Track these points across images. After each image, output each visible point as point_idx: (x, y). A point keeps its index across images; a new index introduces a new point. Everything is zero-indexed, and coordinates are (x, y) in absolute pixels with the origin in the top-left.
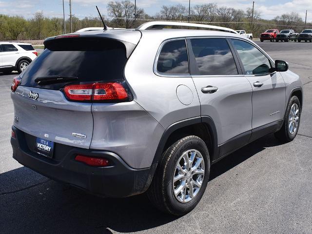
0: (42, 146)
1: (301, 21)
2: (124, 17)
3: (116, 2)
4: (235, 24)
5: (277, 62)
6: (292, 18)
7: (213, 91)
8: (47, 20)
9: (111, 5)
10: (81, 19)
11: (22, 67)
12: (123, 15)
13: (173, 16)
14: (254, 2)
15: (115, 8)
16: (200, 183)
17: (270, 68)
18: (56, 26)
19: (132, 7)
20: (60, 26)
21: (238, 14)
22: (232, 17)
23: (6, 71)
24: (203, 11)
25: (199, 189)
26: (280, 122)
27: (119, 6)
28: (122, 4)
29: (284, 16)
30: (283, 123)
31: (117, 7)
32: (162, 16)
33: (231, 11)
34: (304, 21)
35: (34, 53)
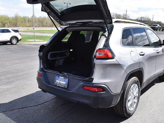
0: (59, 82)
1: (150, 20)
6: (145, 19)
7: (143, 55)
8: (20, 17)
11: (13, 41)
14: (127, 10)
16: (136, 101)
18: (25, 20)
20: (27, 21)
23: (4, 43)
25: (136, 104)
29: (141, 18)
33: (115, 15)
34: (152, 20)
35: (19, 34)
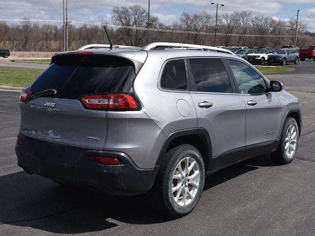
2: (133, 25)
3: (122, 8)
4: (273, 38)
5: (272, 82)
9: (116, 11)
10: (78, 27)
12: (131, 23)
13: (195, 26)
14: (298, 11)
15: (121, 14)
17: (265, 88)
19: (143, 13)
21: (278, 25)
22: (271, 29)
24: (234, 20)
26: (275, 142)
27: (125, 11)
28: (130, 10)
30: (279, 144)
31: (124, 12)
32: (180, 27)
33: (269, 22)
